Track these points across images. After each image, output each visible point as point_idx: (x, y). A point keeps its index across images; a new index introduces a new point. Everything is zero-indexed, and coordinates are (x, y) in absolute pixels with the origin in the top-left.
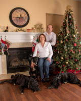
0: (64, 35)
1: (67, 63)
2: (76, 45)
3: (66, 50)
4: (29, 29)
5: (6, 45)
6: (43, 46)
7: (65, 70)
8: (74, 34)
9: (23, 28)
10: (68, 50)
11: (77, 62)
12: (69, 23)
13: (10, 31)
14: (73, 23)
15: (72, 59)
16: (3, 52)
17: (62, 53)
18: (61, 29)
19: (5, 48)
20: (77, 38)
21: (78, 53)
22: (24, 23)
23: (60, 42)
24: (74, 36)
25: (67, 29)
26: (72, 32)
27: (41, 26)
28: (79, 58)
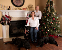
0: (47, 12)
1: (49, 30)
2: (54, 19)
3: (48, 22)
4: (24, 8)
5: (9, 18)
6: (33, 19)
7: (47, 35)
8: (53, 12)
9: (20, 8)
10: (49, 22)
11: (55, 30)
12: (50, 5)
13: (11, 9)
14: (53, 5)
15: (52, 28)
16: (7, 23)
17: (46, 24)
18: (45, 9)
19: (8, 20)
20: (55, 15)
21: (56, 24)
22: (21, 4)
23: (44, 17)
24: (53, 13)
25: (49, 8)
26: (52, 10)
27: (32, 6)
28: (56, 27)
